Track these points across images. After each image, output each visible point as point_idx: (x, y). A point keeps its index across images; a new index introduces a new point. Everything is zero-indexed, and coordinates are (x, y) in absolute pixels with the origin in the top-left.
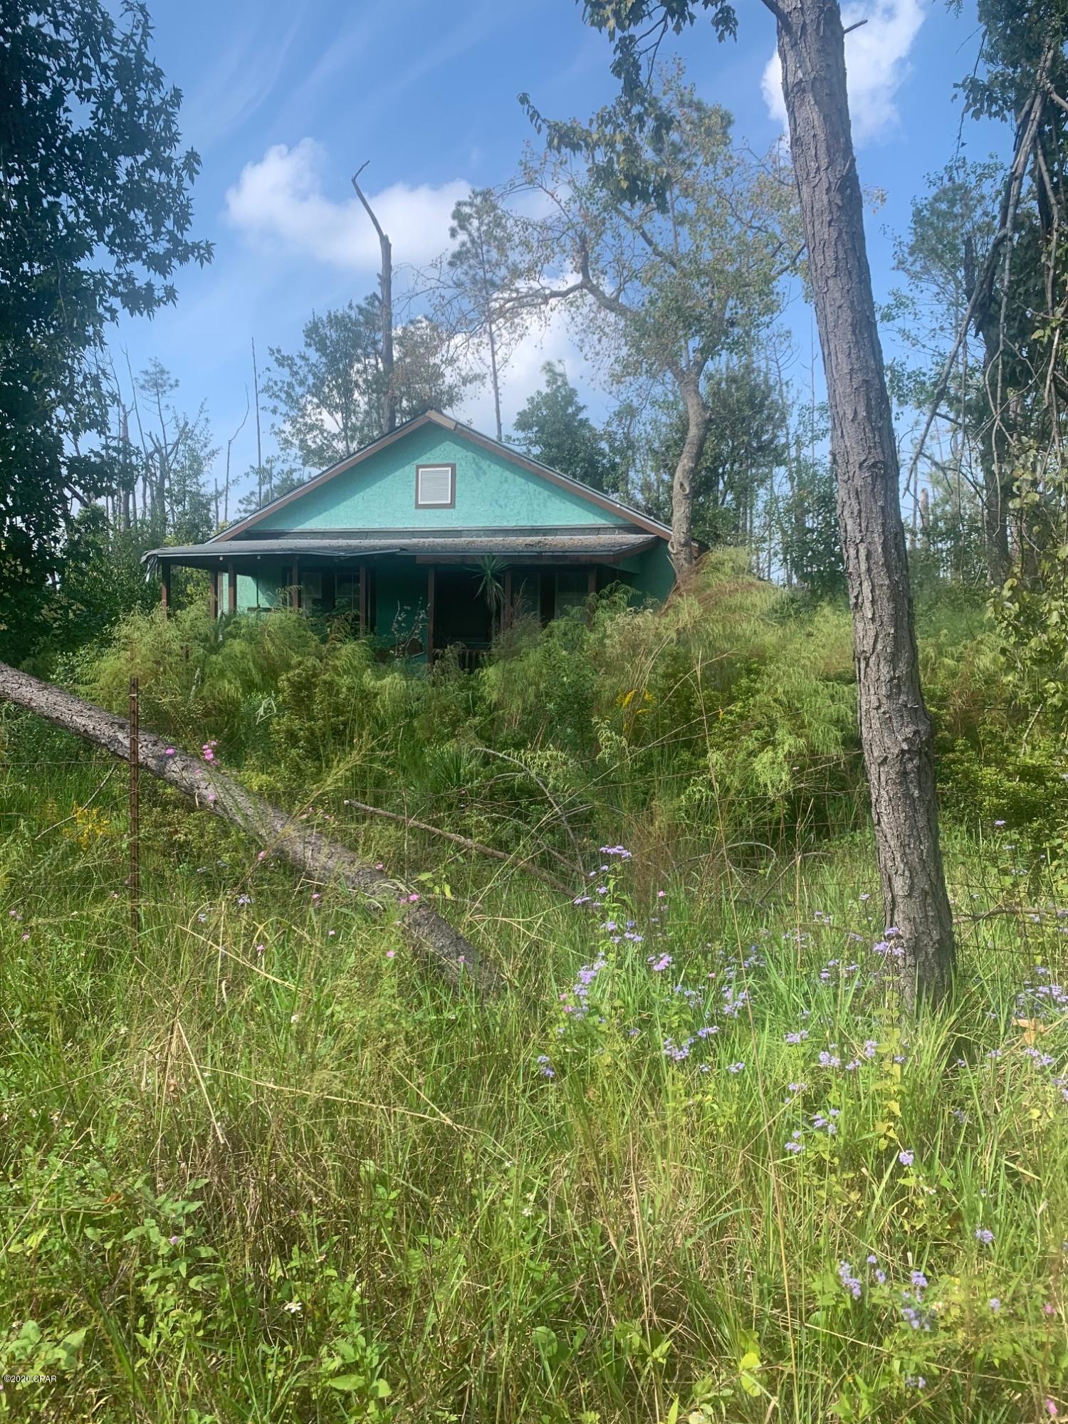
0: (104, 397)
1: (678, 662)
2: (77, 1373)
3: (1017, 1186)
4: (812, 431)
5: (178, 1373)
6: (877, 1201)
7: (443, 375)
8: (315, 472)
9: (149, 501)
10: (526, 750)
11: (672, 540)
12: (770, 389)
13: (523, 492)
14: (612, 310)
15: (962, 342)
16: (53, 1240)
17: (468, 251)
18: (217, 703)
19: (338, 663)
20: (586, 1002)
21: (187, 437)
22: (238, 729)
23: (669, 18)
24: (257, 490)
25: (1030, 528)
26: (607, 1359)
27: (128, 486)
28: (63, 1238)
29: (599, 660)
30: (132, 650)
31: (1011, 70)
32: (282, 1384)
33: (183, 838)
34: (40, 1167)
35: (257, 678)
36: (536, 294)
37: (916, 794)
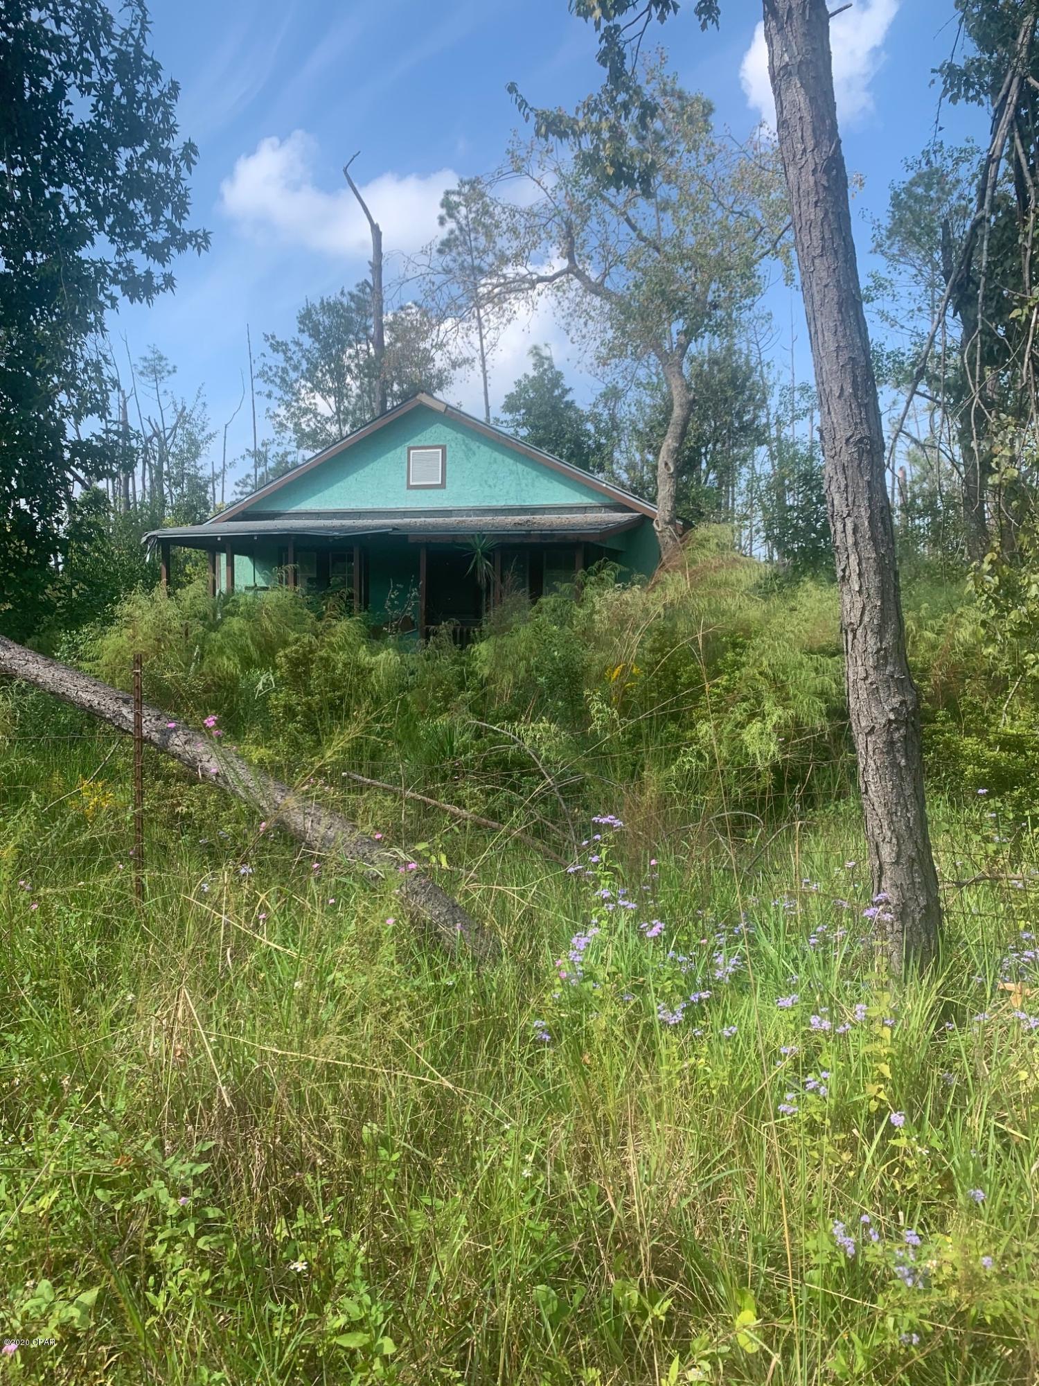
0: (105, 382)
1: (664, 636)
2: (89, 1331)
3: (1006, 1146)
4: (793, 411)
5: (187, 1331)
6: (869, 1161)
7: (433, 360)
8: (309, 454)
9: (148, 484)
10: (520, 721)
11: (657, 518)
12: (752, 370)
13: (511, 472)
14: (597, 294)
15: (941, 322)
16: (64, 1201)
17: (457, 239)
18: (216, 679)
19: (333, 640)
20: (581, 968)
21: (185, 422)
22: (237, 704)
23: (653, 8)
24: (252, 472)
25: (1008, 504)
26: (606, 1317)
27: (129, 468)
28: (73, 1199)
29: (587, 634)
30: (134, 628)
31: (987, 56)
32: (288, 1343)
33: (185, 810)
34: (52, 1130)
35: (255, 655)
36: (523, 279)
37: (903, 762)
